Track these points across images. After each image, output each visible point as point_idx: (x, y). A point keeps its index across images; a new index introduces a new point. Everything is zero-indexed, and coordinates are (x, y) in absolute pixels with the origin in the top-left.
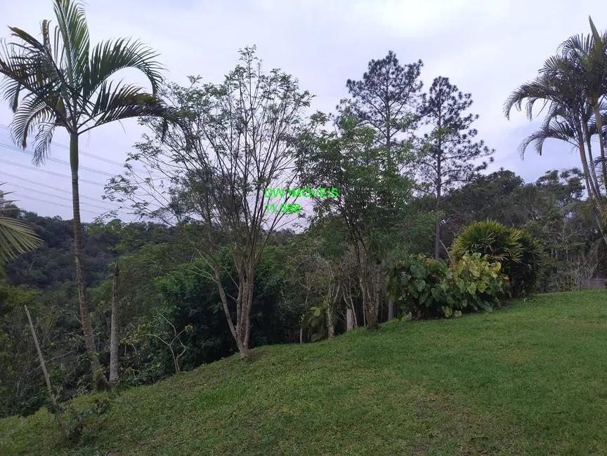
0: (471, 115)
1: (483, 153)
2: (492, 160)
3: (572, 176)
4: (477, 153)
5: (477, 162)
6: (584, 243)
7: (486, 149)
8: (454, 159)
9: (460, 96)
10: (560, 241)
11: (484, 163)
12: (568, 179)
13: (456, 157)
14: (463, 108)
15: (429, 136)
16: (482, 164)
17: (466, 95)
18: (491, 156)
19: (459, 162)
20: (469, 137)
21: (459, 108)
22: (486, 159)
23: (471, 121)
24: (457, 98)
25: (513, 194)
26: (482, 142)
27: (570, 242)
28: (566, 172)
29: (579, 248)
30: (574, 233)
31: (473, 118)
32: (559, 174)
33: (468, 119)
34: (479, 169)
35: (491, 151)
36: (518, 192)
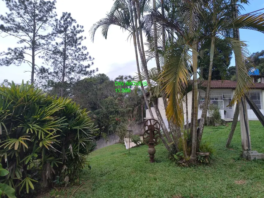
0: (82, 36)
1: (88, 59)
2: (93, 63)
3: (129, 79)
4: (86, 59)
5: (85, 63)
6: (132, 108)
7: (90, 57)
8: (73, 60)
9: (78, 26)
10: (122, 107)
11: (89, 65)
12: (127, 80)
13: (74, 59)
14: (79, 32)
15: (59, 44)
16: (88, 65)
17: (80, 26)
18: (93, 61)
19: (75, 62)
20: (82, 50)
21: (77, 32)
22: (90, 63)
23: (82, 40)
24: (76, 27)
25: (104, 84)
26: (88, 53)
27: (126, 108)
28: (126, 77)
29: (130, 110)
30: (128, 103)
31: (83, 38)
32: (124, 78)
33: (81, 38)
34: (86, 67)
35: (92, 58)
36: (106, 83)
